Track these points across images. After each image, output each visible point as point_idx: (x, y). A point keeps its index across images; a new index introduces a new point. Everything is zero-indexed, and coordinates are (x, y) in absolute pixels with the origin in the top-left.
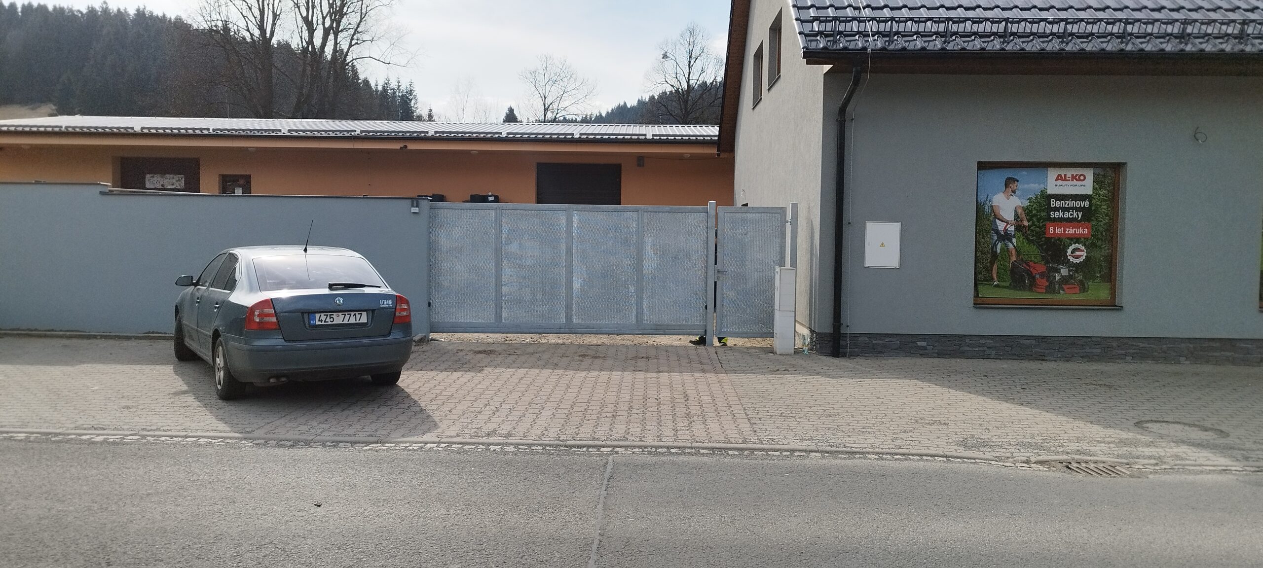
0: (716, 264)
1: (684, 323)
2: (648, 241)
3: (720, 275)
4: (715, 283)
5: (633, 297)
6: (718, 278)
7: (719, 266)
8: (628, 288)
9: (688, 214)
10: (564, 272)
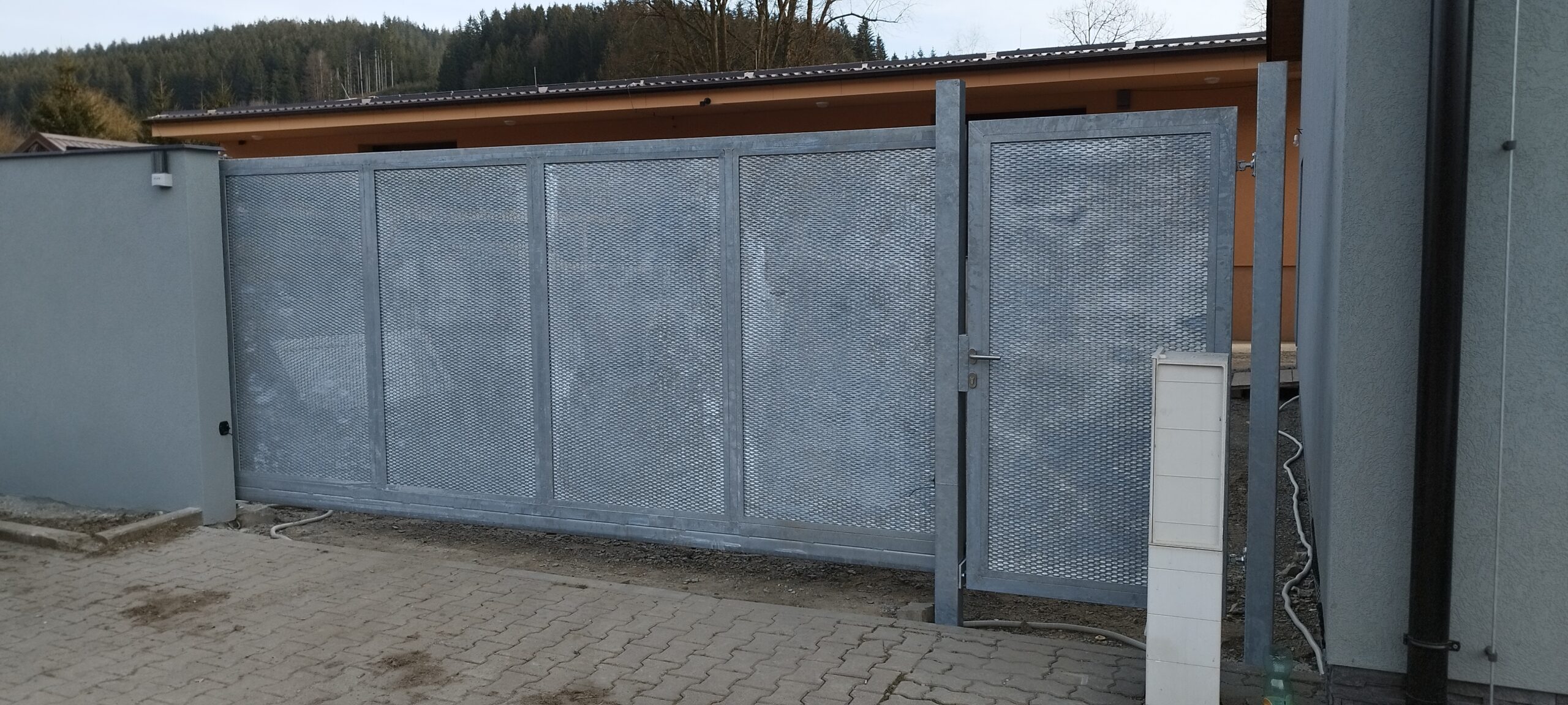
0: (963, 329)
1: (871, 524)
2: (757, 253)
3: (976, 370)
4: (962, 396)
5: (716, 433)
6: (974, 381)
7: (975, 337)
8: (700, 403)
9: (877, 157)
10: (527, 348)
